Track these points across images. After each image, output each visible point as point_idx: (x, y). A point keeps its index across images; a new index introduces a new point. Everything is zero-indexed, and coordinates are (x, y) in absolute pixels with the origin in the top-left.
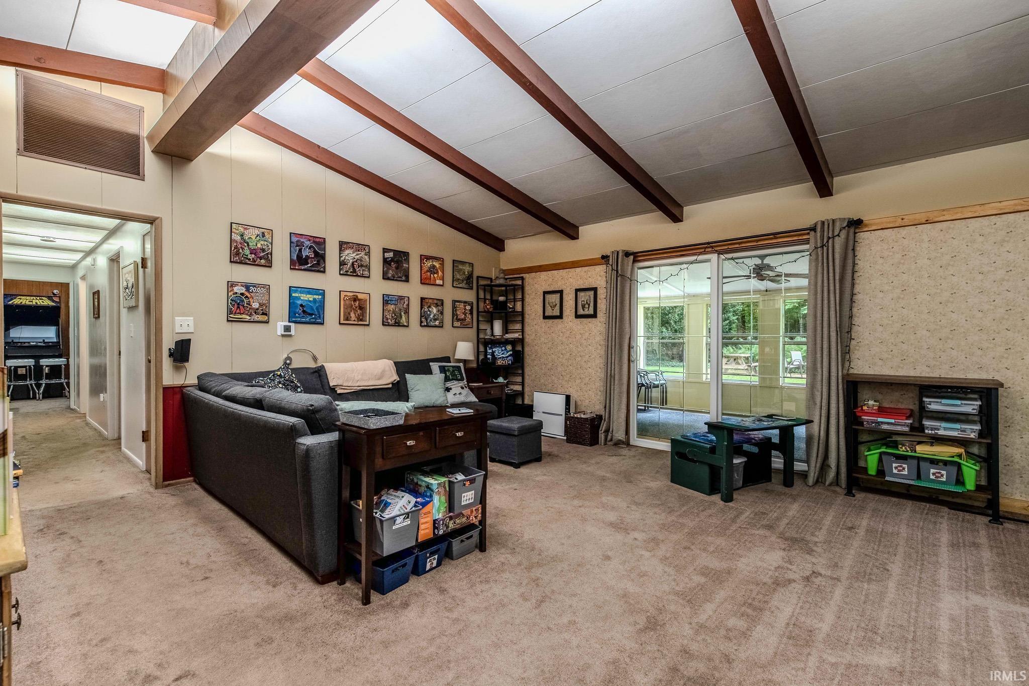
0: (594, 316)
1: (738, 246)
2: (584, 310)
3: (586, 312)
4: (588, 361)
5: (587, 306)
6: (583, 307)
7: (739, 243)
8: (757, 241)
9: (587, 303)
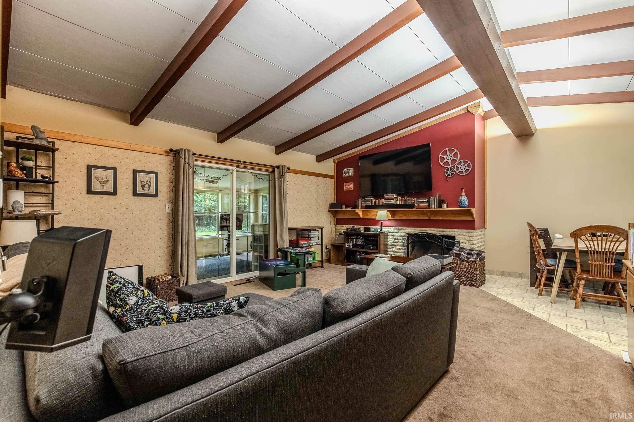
0: (155, 195)
1: (248, 166)
2: (143, 190)
3: (146, 191)
4: (147, 233)
5: (147, 186)
6: (143, 187)
7: (249, 165)
8: (256, 166)
9: (147, 184)
